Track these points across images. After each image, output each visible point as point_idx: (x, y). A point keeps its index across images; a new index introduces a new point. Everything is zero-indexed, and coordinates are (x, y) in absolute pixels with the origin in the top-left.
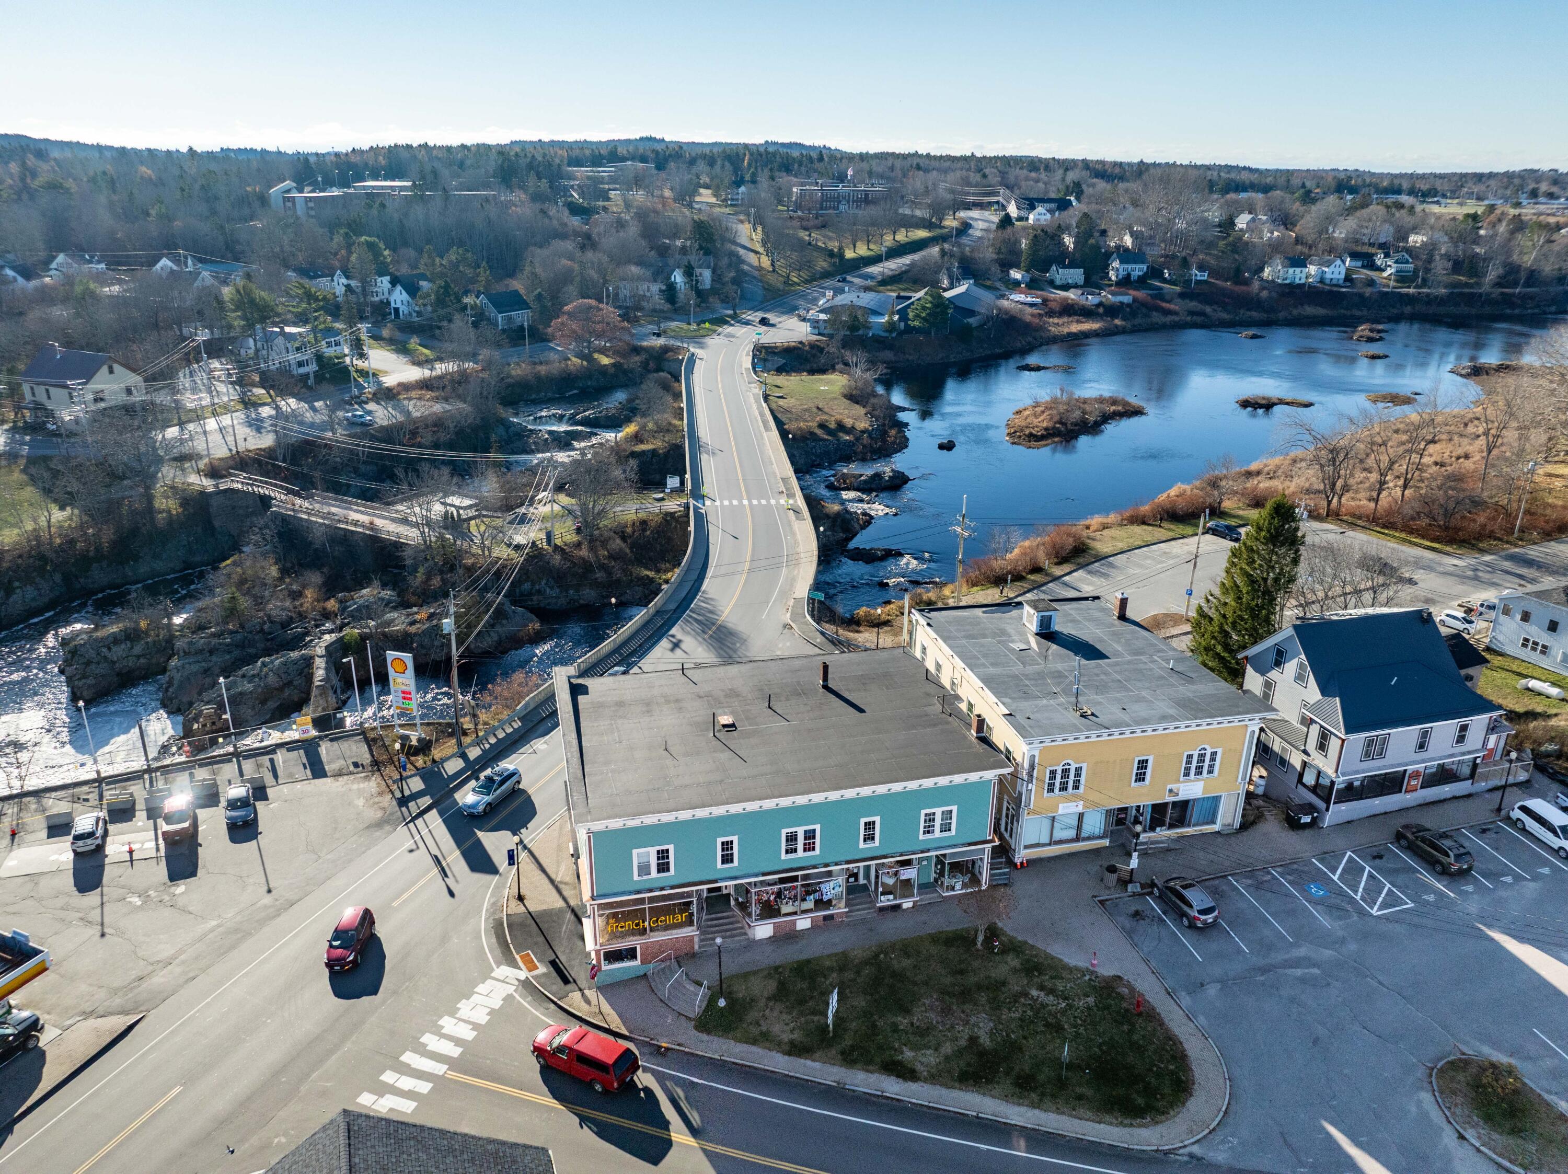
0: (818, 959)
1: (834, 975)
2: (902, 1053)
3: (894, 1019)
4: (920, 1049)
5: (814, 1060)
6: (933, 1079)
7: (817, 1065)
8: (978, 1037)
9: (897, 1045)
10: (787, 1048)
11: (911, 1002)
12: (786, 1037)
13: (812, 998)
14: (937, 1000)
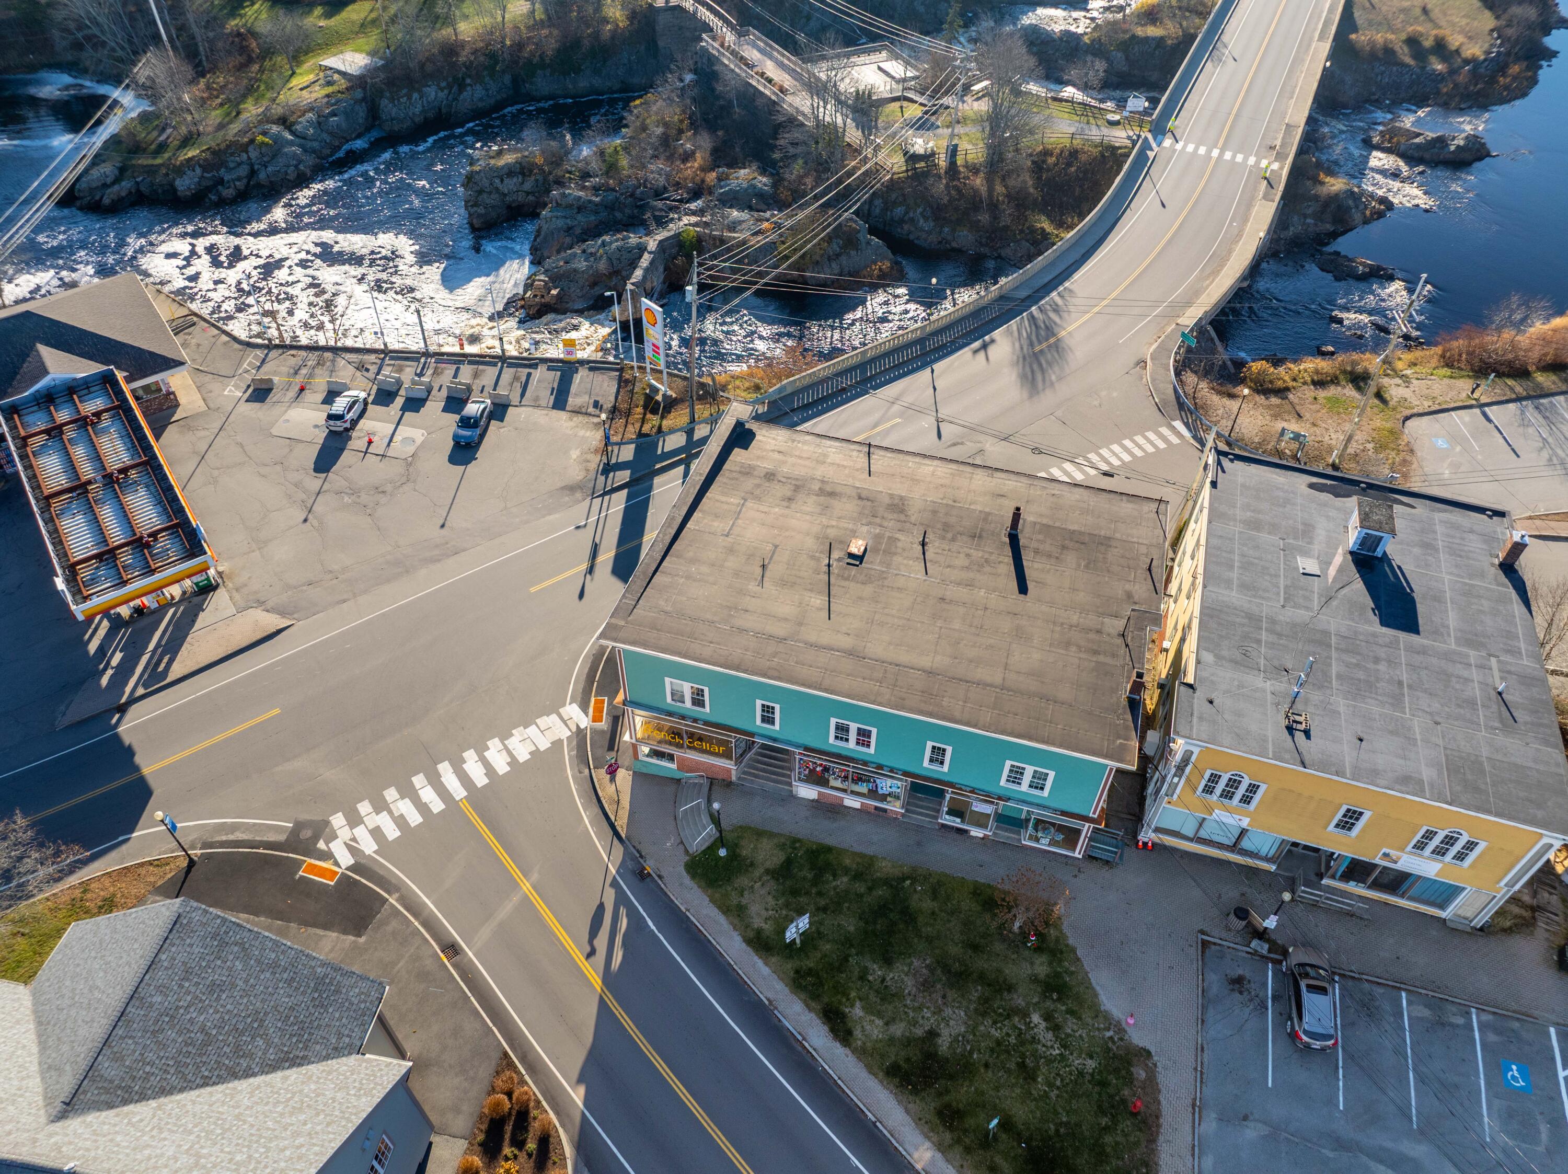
0: (841, 852)
1: (845, 879)
2: (852, 1006)
3: (869, 964)
4: (872, 1013)
5: (766, 964)
6: (862, 1053)
7: (766, 970)
8: (938, 1035)
9: (853, 994)
10: (751, 934)
11: (901, 954)
12: (757, 923)
13: (807, 893)
14: (927, 966)
